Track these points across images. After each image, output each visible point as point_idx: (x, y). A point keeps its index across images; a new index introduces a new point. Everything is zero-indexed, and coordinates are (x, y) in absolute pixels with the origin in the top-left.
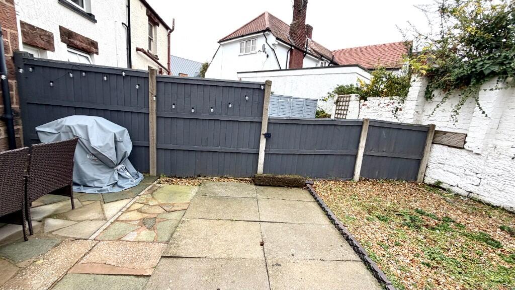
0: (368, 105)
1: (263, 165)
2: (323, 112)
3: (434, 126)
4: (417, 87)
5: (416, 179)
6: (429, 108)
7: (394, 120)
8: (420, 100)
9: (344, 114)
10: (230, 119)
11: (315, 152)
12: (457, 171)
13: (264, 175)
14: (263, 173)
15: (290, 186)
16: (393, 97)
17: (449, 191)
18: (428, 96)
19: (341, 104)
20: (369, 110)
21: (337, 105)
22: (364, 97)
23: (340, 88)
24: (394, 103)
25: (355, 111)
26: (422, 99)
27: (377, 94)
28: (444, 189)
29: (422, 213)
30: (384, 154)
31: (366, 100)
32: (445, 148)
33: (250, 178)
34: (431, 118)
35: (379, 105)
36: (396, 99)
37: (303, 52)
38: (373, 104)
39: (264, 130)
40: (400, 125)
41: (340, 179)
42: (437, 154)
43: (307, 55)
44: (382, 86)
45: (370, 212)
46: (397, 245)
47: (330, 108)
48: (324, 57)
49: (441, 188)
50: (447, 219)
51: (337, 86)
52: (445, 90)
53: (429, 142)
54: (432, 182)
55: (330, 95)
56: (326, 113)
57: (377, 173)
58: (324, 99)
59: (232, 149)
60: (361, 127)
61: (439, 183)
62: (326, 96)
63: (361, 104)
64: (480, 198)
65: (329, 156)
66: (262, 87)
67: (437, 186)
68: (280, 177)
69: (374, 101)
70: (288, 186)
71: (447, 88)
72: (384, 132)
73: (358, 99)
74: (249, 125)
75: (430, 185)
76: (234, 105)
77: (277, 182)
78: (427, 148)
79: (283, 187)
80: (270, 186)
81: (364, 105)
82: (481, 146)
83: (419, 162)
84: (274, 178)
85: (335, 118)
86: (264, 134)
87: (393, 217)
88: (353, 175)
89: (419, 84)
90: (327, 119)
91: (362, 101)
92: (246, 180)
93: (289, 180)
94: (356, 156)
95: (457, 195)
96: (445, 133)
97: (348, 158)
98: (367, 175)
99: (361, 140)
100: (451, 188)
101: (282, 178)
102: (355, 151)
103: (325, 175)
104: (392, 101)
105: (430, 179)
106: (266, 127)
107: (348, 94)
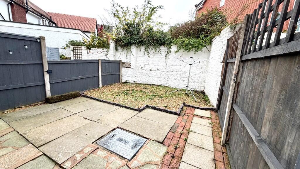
0: (92, 52)
1: (50, 91)
2: (63, 55)
3: (121, 61)
4: (112, 45)
5: (119, 82)
6: (118, 54)
7: (107, 59)
8: (114, 51)
9: (80, 57)
10: (13, 63)
11: (80, 77)
12: (131, 76)
13: (52, 97)
14: (51, 96)
15: (73, 98)
16: (104, 49)
17: (129, 83)
18: (116, 49)
19: (76, 51)
20: (93, 55)
21: (74, 52)
22: (89, 48)
23: (72, 41)
24: (104, 51)
25: (86, 55)
26: (115, 50)
27: (94, 47)
28: (128, 83)
29: (127, 91)
30: (108, 74)
31: (90, 49)
32: (125, 68)
33: (41, 102)
34: (120, 58)
35: (97, 52)
36: (105, 50)
37: (25, 8)
38: (95, 52)
39: (46, 68)
40: (109, 61)
41: (94, 89)
42: (124, 71)
43: (29, 11)
44: (96, 43)
45: (114, 95)
46: (127, 100)
47: (69, 54)
48: (43, 16)
49: (127, 82)
50: (133, 90)
51: (70, 41)
52: (122, 47)
53: (121, 67)
54: (124, 81)
55: (67, 46)
56: (66, 56)
57: (107, 82)
58: (63, 48)
59: (19, 86)
60: (98, 63)
61: (126, 81)
62: (65, 46)
63: (88, 52)
64: (137, 82)
65: (87, 78)
66: (38, 40)
67: (126, 82)
68: (66, 94)
69: (95, 50)
70: (71, 98)
71: (122, 46)
72: (107, 64)
73: (86, 49)
74: (32, 67)
75: (124, 83)
76: (13, 52)
77: (65, 98)
78: (121, 69)
79: (69, 99)
80: (61, 101)
81: (90, 52)
82: (134, 66)
83: (119, 75)
84: (62, 96)
85: (74, 59)
86: (47, 72)
87: (121, 94)
88: (99, 85)
89: (113, 44)
90: (68, 60)
91: (88, 50)
92: (38, 104)
93: (72, 94)
94: (98, 76)
95: (132, 84)
96: (124, 63)
97: (96, 78)
98: (104, 84)
99: (99, 68)
100: (130, 82)
101: (67, 95)
102: (97, 74)
103: (87, 88)
104: (103, 51)
105: (123, 81)
106: (47, 66)
107: (79, 46)
